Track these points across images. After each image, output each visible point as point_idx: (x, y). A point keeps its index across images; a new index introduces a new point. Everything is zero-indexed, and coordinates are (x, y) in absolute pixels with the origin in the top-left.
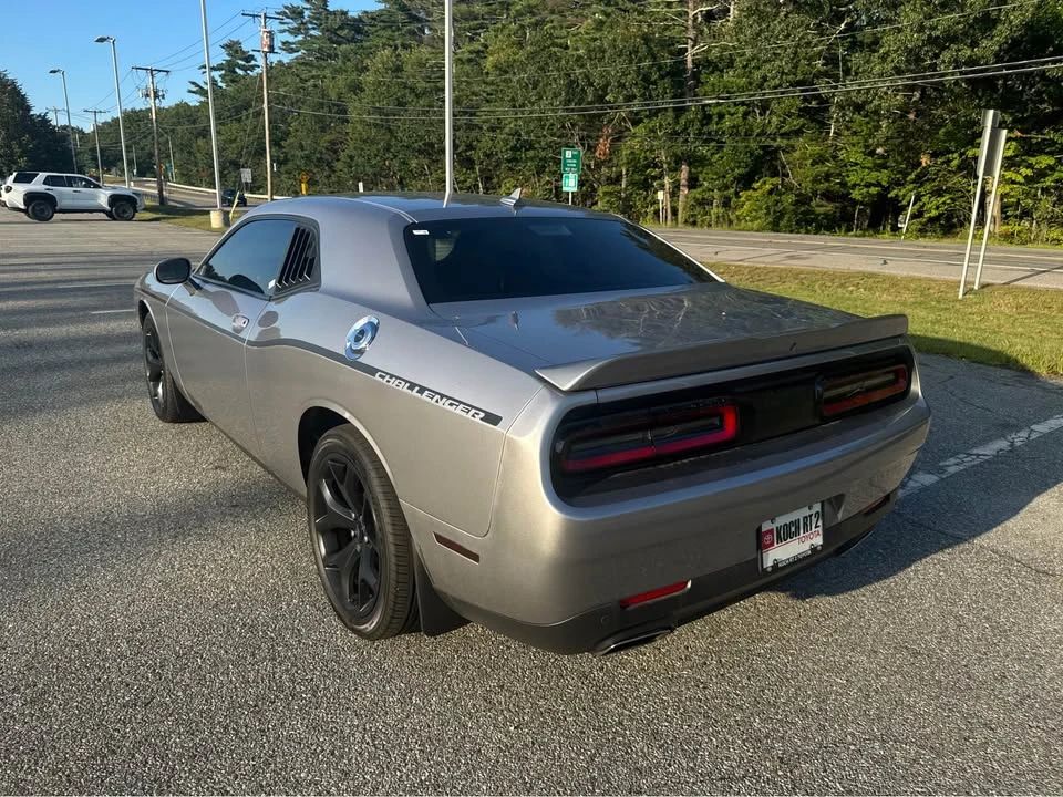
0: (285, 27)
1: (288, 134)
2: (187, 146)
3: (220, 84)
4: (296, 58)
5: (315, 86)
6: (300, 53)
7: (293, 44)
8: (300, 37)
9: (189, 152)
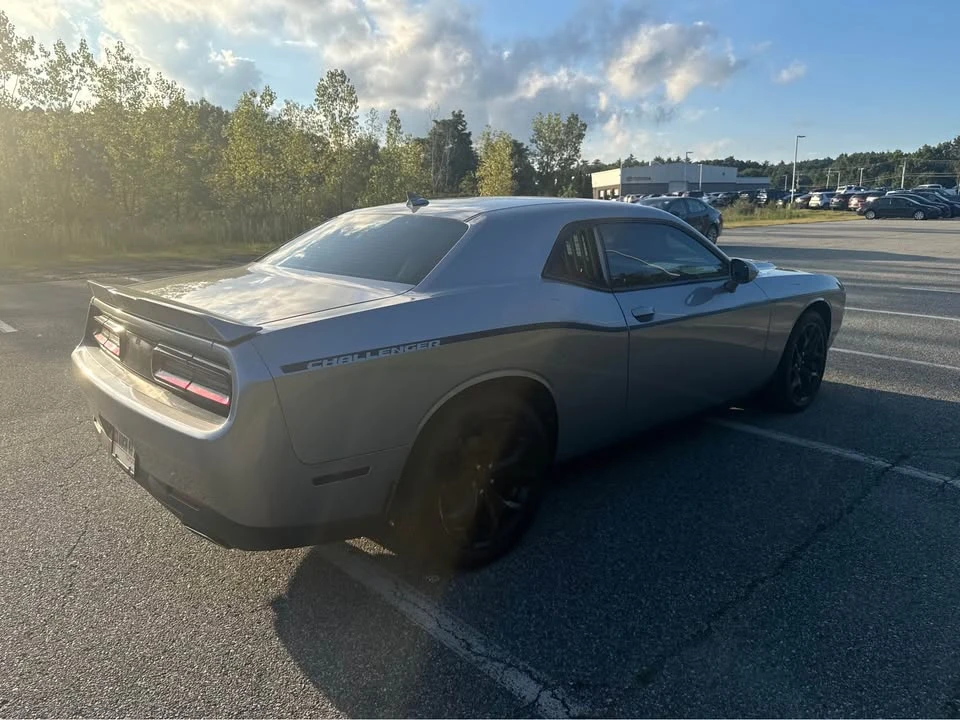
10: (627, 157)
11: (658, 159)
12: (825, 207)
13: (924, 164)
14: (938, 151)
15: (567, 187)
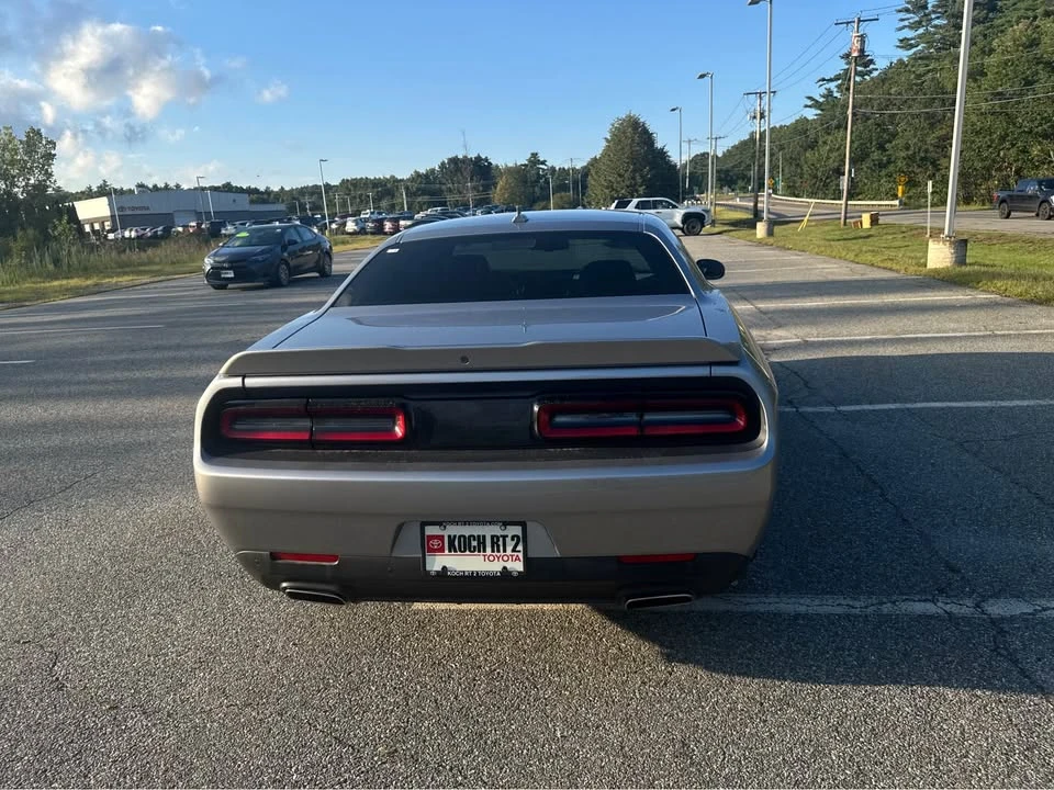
0: (906, 23)
1: (894, 135)
2: (795, 160)
3: (835, 94)
4: (914, 54)
5: (933, 79)
6: (919, 48)
7: (912, 39)
8: (921, 31)
9: (798, 165)
10: (100, 182)
11: (140, 186)
12: (362, 232)
13: (418, 189)
14: (426, 176)
15: (60, 220)
